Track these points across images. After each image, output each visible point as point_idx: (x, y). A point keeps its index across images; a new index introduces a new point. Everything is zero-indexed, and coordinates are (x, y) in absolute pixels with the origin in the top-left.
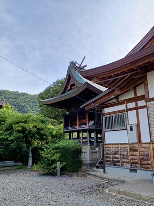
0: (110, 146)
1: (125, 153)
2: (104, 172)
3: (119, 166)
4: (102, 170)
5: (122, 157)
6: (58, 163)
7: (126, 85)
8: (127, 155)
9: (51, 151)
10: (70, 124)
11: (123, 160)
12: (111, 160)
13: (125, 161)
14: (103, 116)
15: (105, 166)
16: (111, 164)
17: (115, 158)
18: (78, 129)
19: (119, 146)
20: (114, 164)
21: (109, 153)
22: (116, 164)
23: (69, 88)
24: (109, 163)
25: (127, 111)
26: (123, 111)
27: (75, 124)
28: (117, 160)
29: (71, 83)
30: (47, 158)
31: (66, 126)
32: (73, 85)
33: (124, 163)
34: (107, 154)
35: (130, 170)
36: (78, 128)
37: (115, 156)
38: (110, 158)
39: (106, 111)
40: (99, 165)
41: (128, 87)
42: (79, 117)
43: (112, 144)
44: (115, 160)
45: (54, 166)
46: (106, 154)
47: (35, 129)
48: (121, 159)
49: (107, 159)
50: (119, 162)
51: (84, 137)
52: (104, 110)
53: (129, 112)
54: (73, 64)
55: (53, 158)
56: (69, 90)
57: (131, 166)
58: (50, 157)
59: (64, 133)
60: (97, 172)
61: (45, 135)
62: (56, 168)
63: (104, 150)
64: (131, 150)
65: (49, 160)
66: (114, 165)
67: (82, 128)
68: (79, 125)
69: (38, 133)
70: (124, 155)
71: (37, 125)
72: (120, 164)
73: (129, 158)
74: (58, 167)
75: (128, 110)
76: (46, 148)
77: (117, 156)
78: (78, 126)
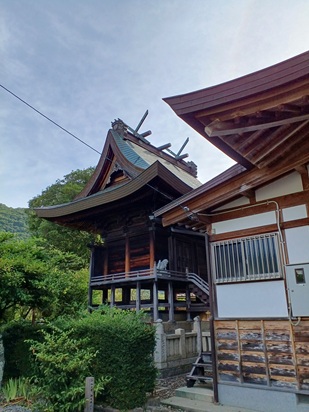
0: (234, 325)
1: (281, 346)
2: (216, 399)
3: (262, 382)
4: (210, 393)
5: (270, 356)
6: (90, 380)
7: (287, 154)
8: (288, 352)
9: (64, 341)
10: (106, 268)
11: (274, 366)
12: (237, 364)
13: (281, 368)
14: (209, 242)
15: (220, 381)
16: (236, 376)
17: (250, 359)
18: (127, 279)
19: (259, 324)
20: (247, 376)
21: (230, 343)
22: (251, 375)
23: (108, 181)
24: (230, 373)
25: (282, 229)
26: (271, 229)
27: (119, 267)
28: (254, 365)
29: (113, 169)
30: (52, 366)
31: (97, 272)
32: (119, 173)
33: (277, 373)
34: (224, 346)
35: (298, 395)
36: (127, 277)
37: (248, 353)
38: (231, 358)
39: (219, 228)
40: (195, 377)
41: (292, 161)
42: (130, 249)
43: (239, 320)
44: (248, 364)
45: (74, 391)
46: (220, 348)
47: (18, 275)
48: (269, 362)
49: (225, 362)
50: (261, 371)
51: (143, 298)
52: (214, 225)
53: (287, 231)
54: (119, 125)
55: (72, 365)
56: (108, 186)
57: (301, 383)
58: (64, 361)
59: (93, 288)
60: (193, 397)
61: (46, 293)
62: (81, 396)
63: (216, 336)
64: (298, 336)
65: (58, 371)
66: (246, 380)
67: (139, 276)
68: (131, 269)
69: (27, 286)
70: (276, 352)
71: (24, 262)
72: (265, 377)
73: (293, 360)
74: (89, 393)
75: (284, 226)
76: (49, 330)
77: (255, 354)
78: (127, 272)
